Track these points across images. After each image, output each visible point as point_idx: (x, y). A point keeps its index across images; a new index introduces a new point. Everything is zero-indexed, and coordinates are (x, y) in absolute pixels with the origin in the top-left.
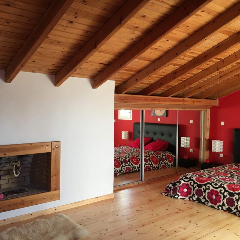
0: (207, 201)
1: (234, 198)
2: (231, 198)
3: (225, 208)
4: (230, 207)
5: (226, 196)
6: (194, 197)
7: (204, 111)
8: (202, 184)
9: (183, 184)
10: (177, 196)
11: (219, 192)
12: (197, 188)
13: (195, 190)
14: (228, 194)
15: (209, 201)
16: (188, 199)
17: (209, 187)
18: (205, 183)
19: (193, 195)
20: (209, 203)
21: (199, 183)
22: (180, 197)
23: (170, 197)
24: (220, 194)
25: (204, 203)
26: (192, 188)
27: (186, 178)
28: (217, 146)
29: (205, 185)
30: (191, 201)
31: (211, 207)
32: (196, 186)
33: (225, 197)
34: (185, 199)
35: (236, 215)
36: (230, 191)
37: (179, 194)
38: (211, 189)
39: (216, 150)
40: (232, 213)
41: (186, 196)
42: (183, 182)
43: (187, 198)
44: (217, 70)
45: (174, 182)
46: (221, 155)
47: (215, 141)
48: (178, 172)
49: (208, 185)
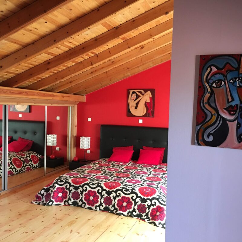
0: (84, 203)
1: (111, 196)
2: (108, 196)
3: (103, 208)
4: (108, 206)
5: (104, 195)
6: (70, 201)
7: (72, 107)
8: (79, 185)
9: (58, 188)
10: (51, 203)
11: (97, 192)
12: (73, 191)
13: (71, 193)
14: (105, 193)
15: (86, 203)
16: (64, 204)
17: (86, 188)
18: (81, 185)
19: (69, 199)
20: (86, 204)
21: (75, 185)
22: (55, 203)
23: (43, 205)
24: (97, 194)
25: (81, 206)
26: (68, 191)
27: (61, 181)
28: (85, 142)
29: (82, 187)
30: (67, 206)
31: (89, 208)
32: (72, 189)
33: (102, 196)
34: (60, 205)
35: (114, 213)
36: (107, 189)
37: (54, 200)
38: (88, 190)
39: (84, 146)
40: (110, 212)
41: (61, 202)
42: (57, 186)
43: (62, 204)
44: (91, 64)
45: (47, 187)
46: (88, 152)
47: (83, 137)
48: (46, 174)
49: (85, 186)
